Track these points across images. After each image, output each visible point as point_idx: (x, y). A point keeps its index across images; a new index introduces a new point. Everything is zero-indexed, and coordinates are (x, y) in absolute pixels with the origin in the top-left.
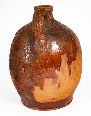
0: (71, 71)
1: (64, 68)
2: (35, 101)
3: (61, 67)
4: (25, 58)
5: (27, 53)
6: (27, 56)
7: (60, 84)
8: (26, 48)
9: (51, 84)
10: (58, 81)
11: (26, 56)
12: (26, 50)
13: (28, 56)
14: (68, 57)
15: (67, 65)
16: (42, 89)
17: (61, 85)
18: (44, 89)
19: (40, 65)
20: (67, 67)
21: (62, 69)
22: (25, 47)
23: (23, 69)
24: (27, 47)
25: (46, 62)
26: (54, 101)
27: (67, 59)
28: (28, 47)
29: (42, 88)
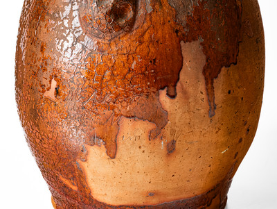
0: (216, 102)
1: (190, 90)
2: (91, 198)
3: (178, 84)
4: (62, 46)
5: (68, 31)
6: (68, 41)
7: (173, 142)
8: (64, 14)
9: (145, 142)
10: (167, 131)
11: (65, 39)
12: (65, 18)
13: (70, 39)
14: (205, 51)
15: (202, 77)
16: (114, 158)
17: (178, 145)
18: (118, 155)
19: (108, 73)
20: (202, 86)
21: (185, 93)
22: (63, 11)
23: (54, 84)
24: (68, 9)
25: (131, 64)
26: (154, 201)
27: (204, 57)
28: (72, 11)
29: (112, 153)
